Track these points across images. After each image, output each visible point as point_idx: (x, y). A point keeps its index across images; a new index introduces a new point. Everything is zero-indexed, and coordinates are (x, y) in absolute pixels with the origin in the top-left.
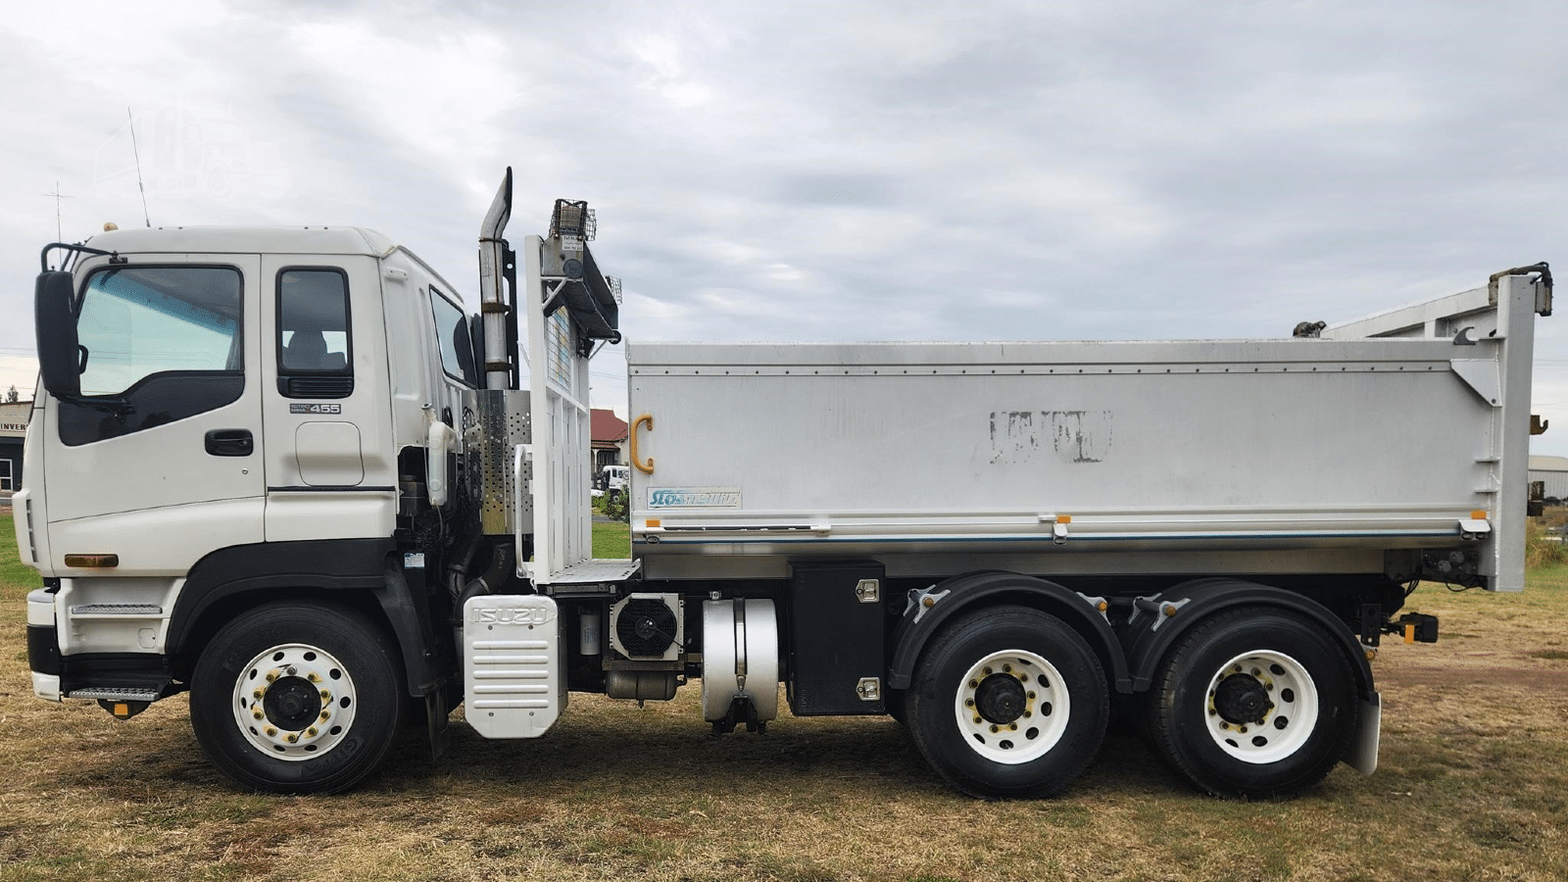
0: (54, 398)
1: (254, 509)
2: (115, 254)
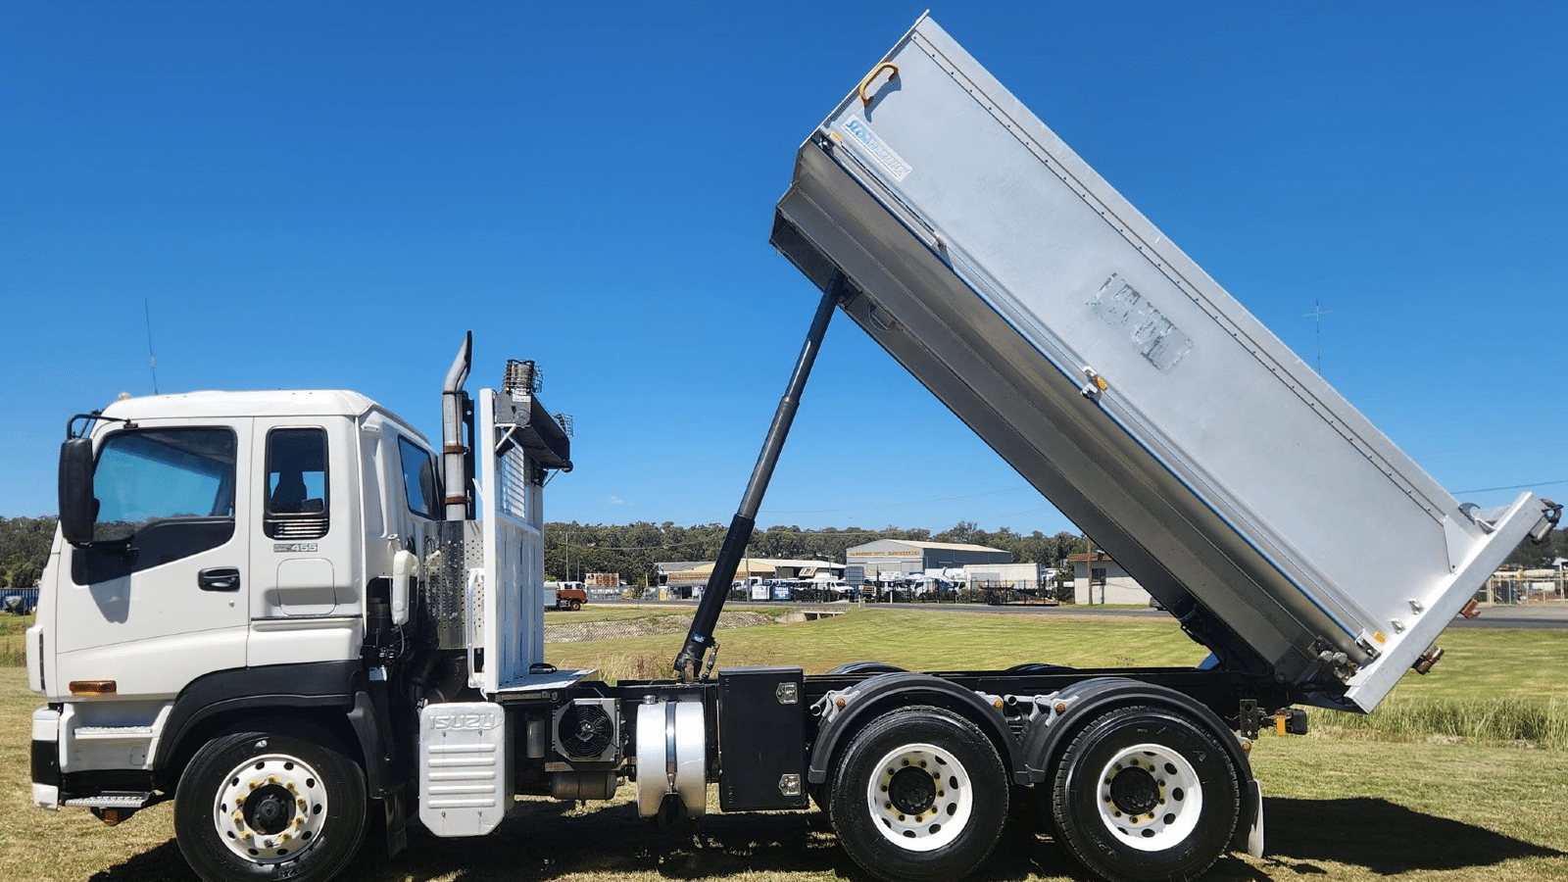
0: (70, 545)
1: (239, 637)
2: (128, 421)
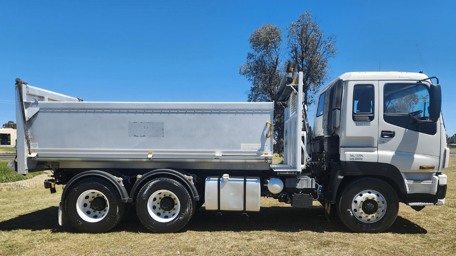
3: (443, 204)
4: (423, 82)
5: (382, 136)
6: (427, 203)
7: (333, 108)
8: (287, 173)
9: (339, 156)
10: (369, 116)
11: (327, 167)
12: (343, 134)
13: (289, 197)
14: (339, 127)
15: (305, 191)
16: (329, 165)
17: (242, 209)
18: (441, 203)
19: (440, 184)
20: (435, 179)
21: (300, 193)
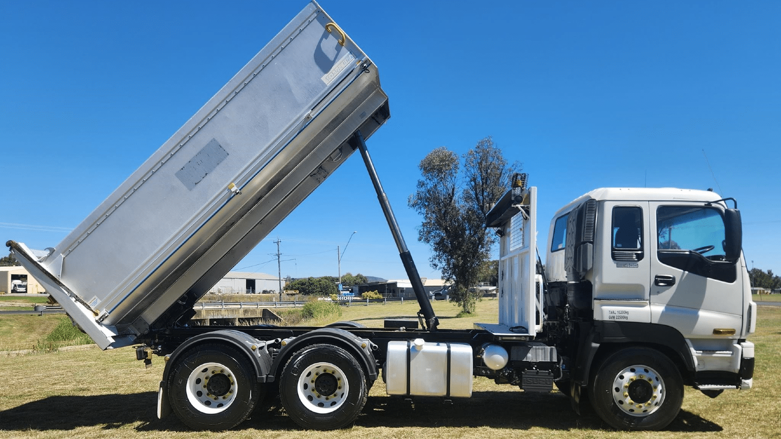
3: (749, 387)
4: (714, 205)
5: (656, 283)
6: (727, 386)
7: (582, 241)
8: (514, 338)
9: (591, 312)
10: (636, 254)
11: (573, 329)
12: (597, 279)
13: (516, 376)
14: (592, 269)
15: (541, 365)
16: (576, 326)
17: (445, 393)
18: (747, 386)
19: (744, 356)
20: (737, 349)
21: (534, 368)
